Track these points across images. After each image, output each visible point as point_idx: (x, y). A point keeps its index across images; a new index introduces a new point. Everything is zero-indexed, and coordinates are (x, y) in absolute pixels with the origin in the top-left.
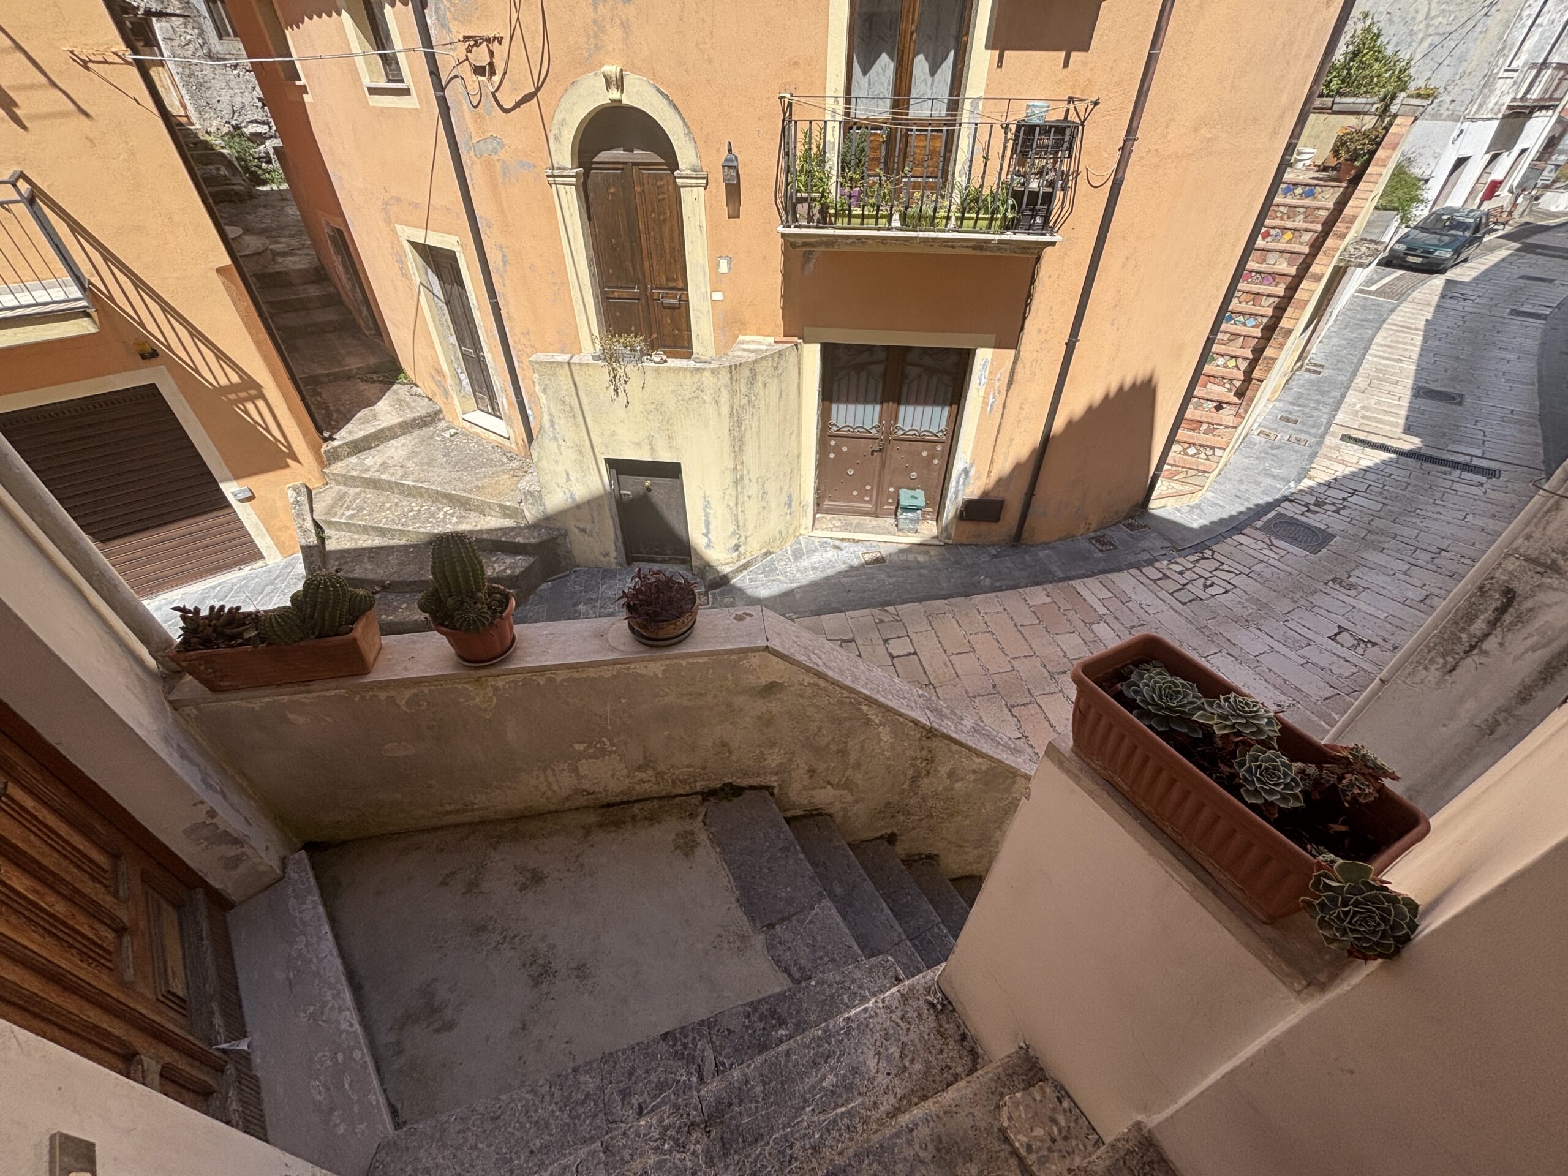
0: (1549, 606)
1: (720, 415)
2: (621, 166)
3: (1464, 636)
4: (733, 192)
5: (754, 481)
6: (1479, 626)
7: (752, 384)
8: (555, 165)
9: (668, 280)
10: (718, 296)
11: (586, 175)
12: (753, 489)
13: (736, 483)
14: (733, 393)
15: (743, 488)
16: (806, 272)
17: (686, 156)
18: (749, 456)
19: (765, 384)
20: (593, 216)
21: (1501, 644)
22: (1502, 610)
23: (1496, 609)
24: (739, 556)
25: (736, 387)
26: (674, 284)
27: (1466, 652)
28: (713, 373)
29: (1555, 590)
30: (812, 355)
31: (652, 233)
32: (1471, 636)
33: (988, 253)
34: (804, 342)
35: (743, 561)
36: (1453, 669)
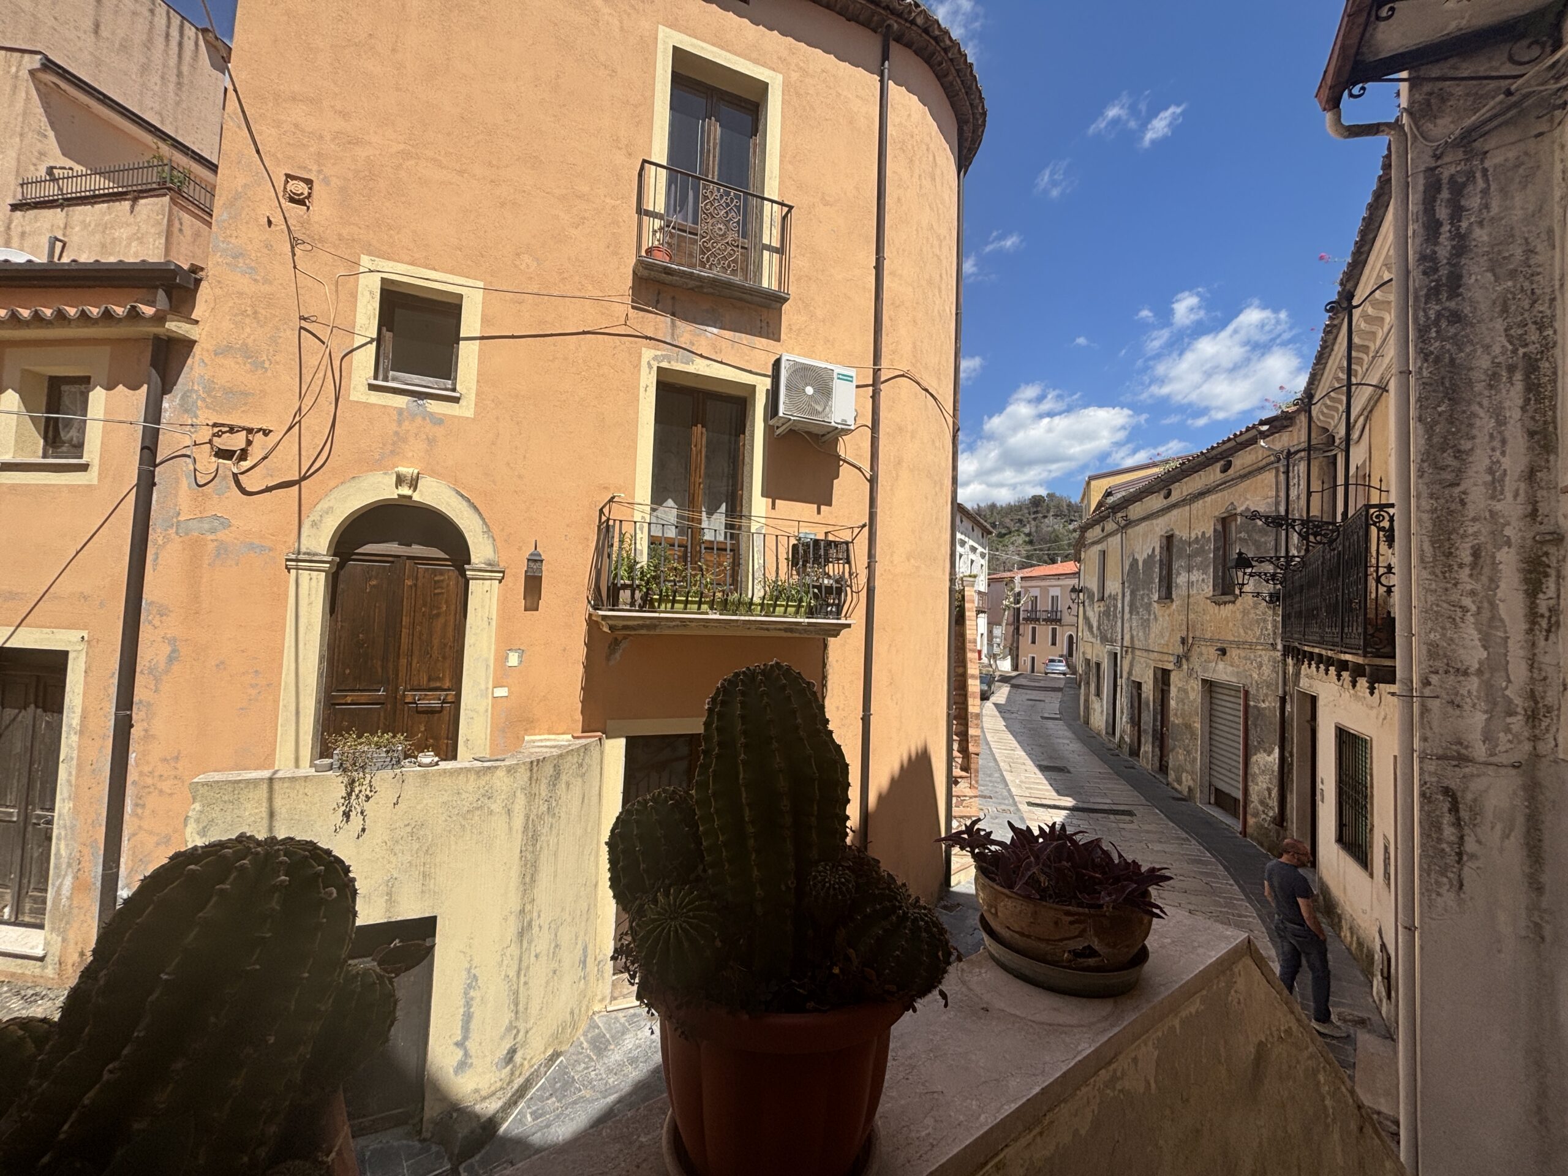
0: (1485, 791)
1: (510, 829)
2: (390, 559)
3: (1444, 846)
4: (533, 585)
5: (546, 927)
6: (1449, 832)
7: (554, 785)
8: (303, 549)
9: (430, 679)
10: (501, 692)
11: (341, 566)
12: (541, 942)
13: (521, 934)
14: (531, 797)
15: (530, 943)
16: (612, 663)
17: (480, 551)
18: (543, 891)
19: (568, 784)
20: (338, 608)
21: (1479, 842)
22: (1454, 809)
23: (1450, 811)
24: (512, 1074)
25: (535, 790)
26: (438, 684)
27: (1459, 862)
28: (509, 771)
29: (1479, 776)
30: (615, 750)
31: (418, 628)
32: (1451, 844)
33: (797, 635)
34: (607, 738)
35: (518, 1082)
36: (1461, 886)
